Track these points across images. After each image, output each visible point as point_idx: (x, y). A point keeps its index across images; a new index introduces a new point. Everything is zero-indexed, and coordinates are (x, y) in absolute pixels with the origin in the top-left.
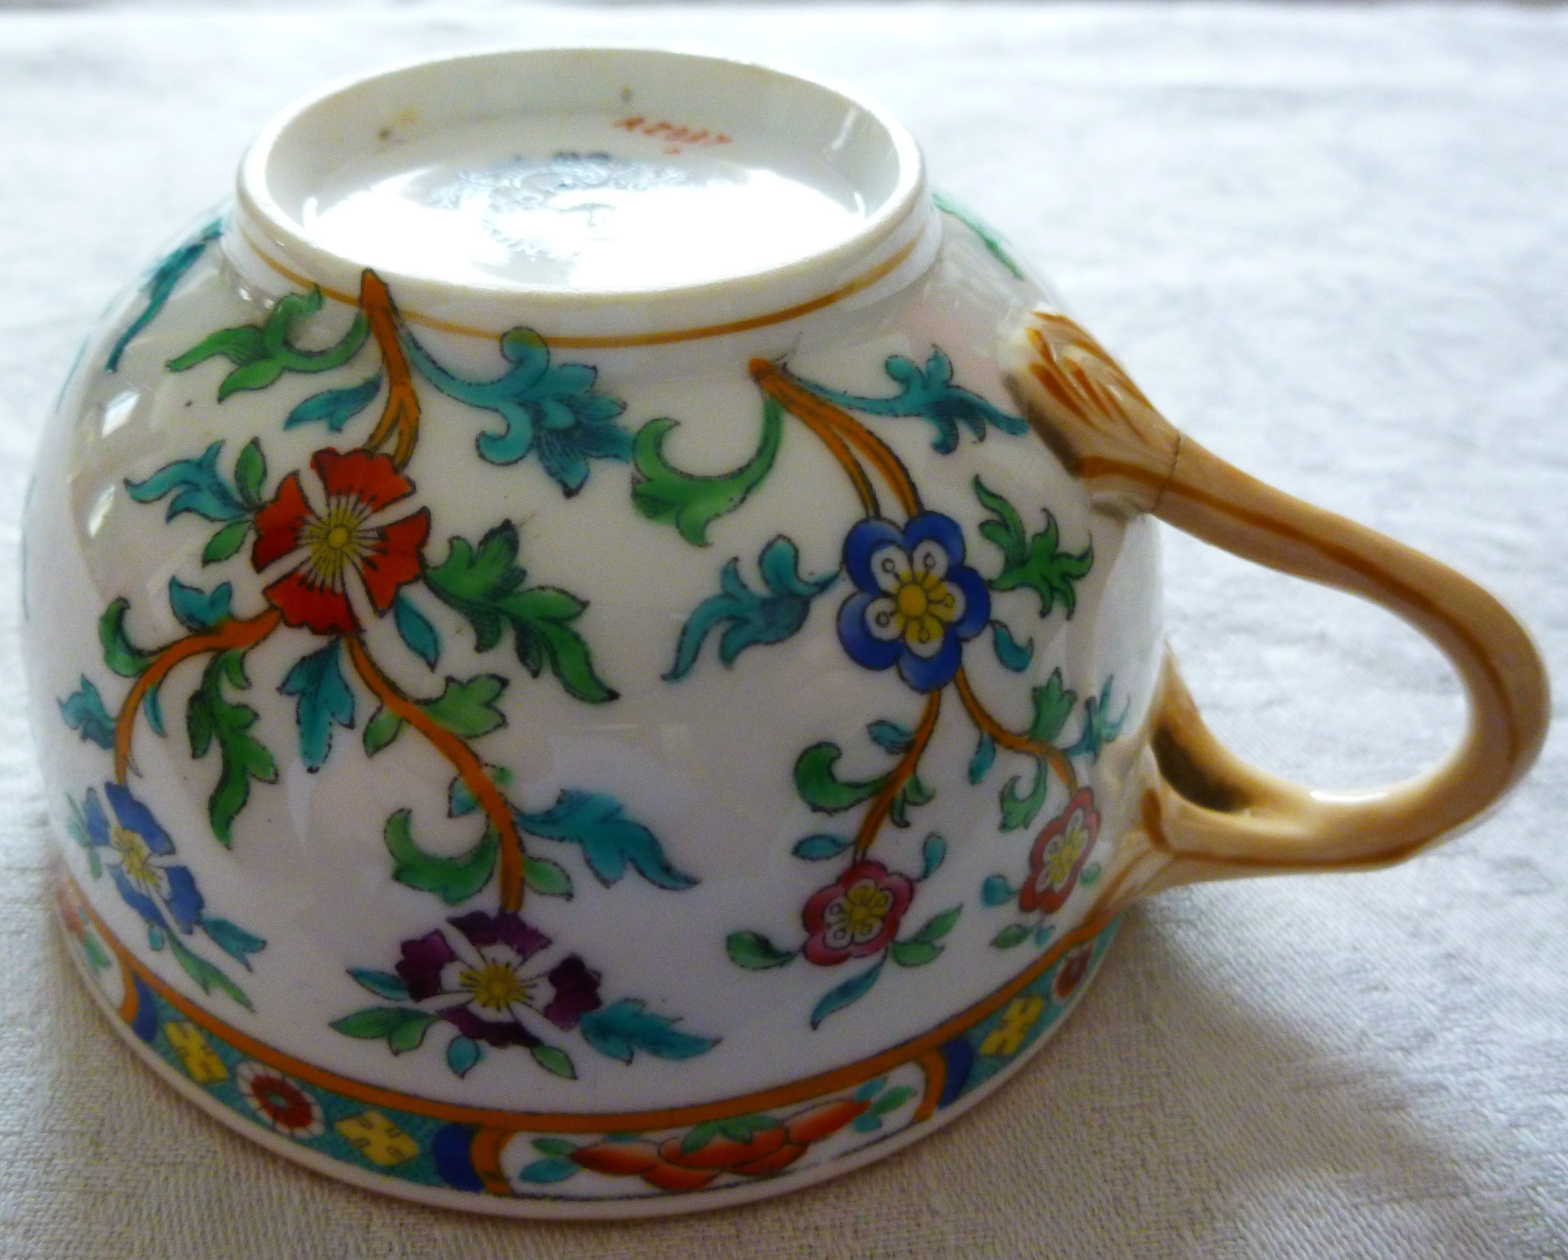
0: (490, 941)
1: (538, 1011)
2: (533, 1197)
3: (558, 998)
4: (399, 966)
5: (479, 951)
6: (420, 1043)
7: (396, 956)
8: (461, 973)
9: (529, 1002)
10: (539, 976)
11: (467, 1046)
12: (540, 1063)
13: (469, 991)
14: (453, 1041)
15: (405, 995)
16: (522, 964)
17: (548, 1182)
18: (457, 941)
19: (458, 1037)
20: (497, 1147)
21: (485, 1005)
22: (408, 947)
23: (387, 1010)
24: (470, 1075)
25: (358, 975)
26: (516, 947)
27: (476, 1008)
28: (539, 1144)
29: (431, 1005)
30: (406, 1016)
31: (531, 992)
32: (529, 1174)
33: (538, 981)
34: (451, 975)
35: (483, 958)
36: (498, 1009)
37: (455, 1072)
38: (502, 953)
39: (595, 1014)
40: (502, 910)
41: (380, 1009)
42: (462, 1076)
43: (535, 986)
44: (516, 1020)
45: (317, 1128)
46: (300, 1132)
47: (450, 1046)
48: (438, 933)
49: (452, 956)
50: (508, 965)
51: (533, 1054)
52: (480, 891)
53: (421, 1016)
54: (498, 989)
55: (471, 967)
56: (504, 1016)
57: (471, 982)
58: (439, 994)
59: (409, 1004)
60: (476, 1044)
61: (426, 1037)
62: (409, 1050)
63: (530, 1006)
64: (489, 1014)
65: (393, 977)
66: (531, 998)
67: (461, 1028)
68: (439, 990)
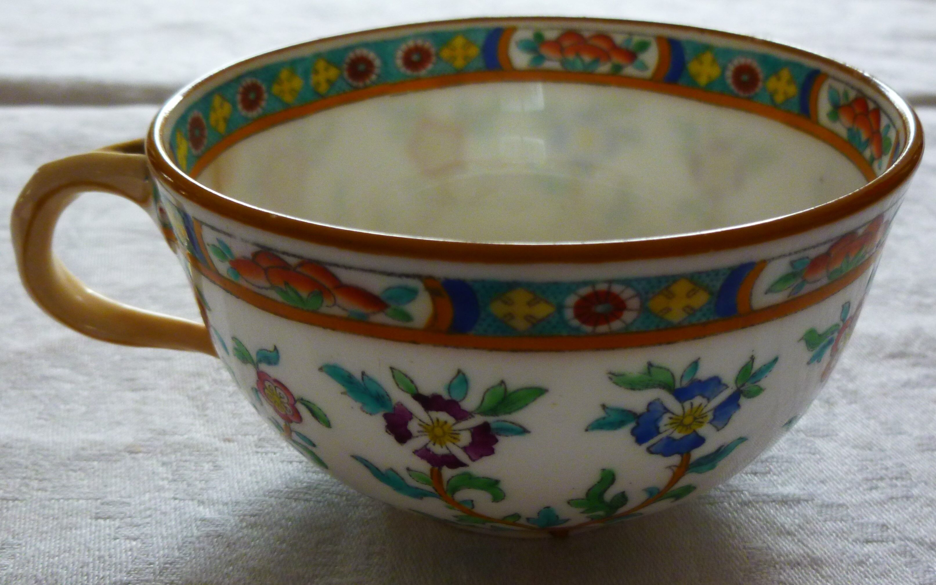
0: (444, 456)
1: (416, 417)
2: (408, 276)
3: (406, 424)
4: (496, 441)
5: (450, 451)
6: (485, 393)
7: (497, 447)
8: (459, 440)
9: (421, 423)
10: (417, 437)
11: (456, 396)
12: (412, 382)
13: (454, 430)
14: (464, 398)
15: (493, 426)
16: (427, 444)
17: (400, 287)
18: (462, 456)
19: (461, 400)
20: (435, 317)
21: (446, 422)
22: (491, 452)
23: (506, 413)
24: (453, 373)
25: (523, 431)
26: (431, 453)
27: (451, 420)
28: (408, 317)
29: (477, 420)
30: (494, 411)
31: (421, 429)
32: (413, 293)
33: (417, 434)
34: (466, 438)
35: (448, 449)
36: (438, 420)
37: (464, 374)
38: (438, 450)
39: (386, 411)
40: (440, 469)
41: (510, 413)
42: (459, 372)
43: (419, 432)
44: (427, 413)
45: (571, 300)
46: (585, 291)
47: (466, 393)
48: (473, 460)
49: (465, 449)
50: (434, 444)
51: (417, 388)
52: (453, 477)
53: (484, 413)
54: (438, 431)
55: (454, 444)
56: (435, 415)
57: (454, 436)
58: (472, 428)
59: (490, 419)
60: (450, 396)
61: (481, 398)
62: (493, 387)
63: (420, 420)
64: (443, 416)
65: (500, 435)
66: (420, 425)
67: (459, 407)
68: (472, 430)
